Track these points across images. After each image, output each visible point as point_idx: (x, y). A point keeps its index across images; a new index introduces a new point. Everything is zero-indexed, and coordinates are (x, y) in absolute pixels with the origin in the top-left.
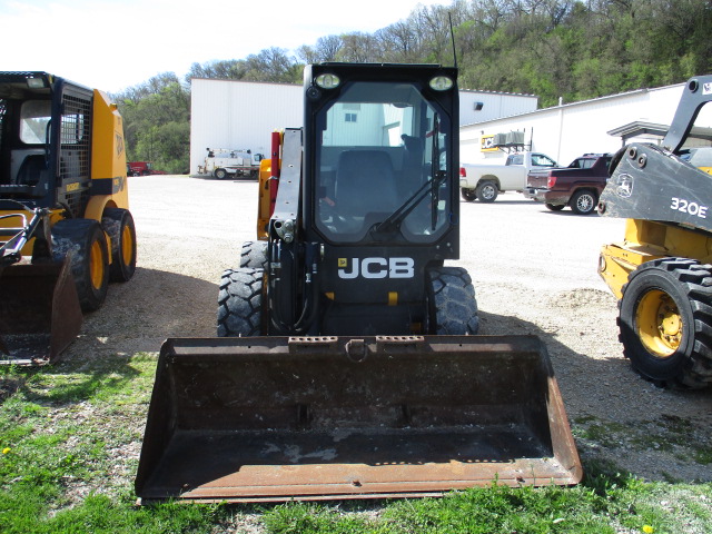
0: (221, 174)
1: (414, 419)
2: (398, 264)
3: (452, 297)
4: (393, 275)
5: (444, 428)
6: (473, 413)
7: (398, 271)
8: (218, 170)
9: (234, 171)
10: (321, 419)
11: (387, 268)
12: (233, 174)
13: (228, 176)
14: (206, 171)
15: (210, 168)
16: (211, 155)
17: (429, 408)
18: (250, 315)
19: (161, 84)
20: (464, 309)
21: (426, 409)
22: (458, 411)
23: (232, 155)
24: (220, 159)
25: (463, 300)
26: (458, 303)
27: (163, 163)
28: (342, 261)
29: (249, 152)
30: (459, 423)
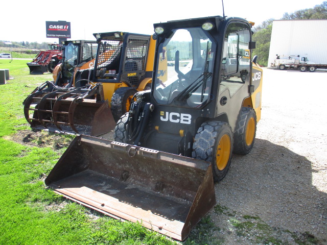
0: (282, 67)
1: (164, 189)
2: (184, 117)
3: (203, 137)
4: (182, 122)
5: (175, 198)
6: (190, 195)
7: (184, 120)
8: (281, 65)
9: (289, 66)
10: (131, 179)
11: (179, 118)
12: (288, 67)
13: (286, 68)
14: (275, 66)
15: (277, 64)
16: (278, 58)
17: (173, 187)
18: (124, 131)
19: (267, 24)
20: (206, 143)
21: (171, 187)
22: (184, 192)
23: (290, 58)
24: (283, 60)
25: (207, 139)
26: (205, 140)
27: (264, 62)
28: (162, 113)
29: (299, 56)
30: (181, 197)
